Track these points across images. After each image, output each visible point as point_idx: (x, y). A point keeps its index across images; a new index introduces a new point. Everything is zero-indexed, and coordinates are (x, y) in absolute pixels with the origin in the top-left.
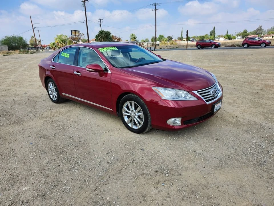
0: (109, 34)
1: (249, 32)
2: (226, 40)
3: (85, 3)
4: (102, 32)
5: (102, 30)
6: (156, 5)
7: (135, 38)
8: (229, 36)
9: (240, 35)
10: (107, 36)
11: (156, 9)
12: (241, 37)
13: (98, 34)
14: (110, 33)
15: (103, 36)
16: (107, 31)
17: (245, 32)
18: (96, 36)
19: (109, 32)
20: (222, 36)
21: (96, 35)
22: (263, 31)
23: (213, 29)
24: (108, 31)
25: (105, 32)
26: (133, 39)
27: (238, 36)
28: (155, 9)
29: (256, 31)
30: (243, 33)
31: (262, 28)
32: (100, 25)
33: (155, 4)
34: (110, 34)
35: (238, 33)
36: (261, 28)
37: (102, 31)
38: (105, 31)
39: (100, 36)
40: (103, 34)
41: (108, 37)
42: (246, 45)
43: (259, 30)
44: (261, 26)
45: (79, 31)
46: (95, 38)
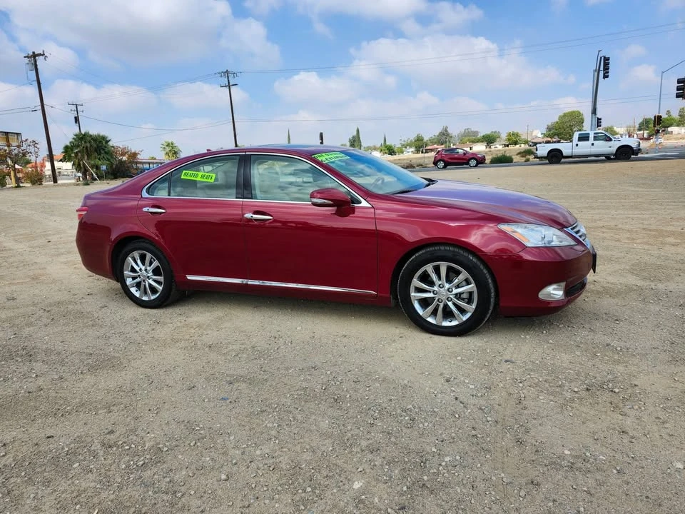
0: (104, 142)
1: (427, 139)
2: (385, 156)
3: (35, 62)
4: (81, 138)
5: (83, 133)
6: (229, 75)
7: (175, 153)
8: (390, 147)
9: (410, 145)
10: (98, 147)
11: (229, 83)
12: (413, 149)
13: (71, 143)
14: (108, 139)
15: (87, 147)
16: (99, 136)
17: (419, 139)
18: (66, 148)
19: (104, 138)
20: (375, 149)
21: (63, 146)
22: (451, 137)
23: (355, 133)
24: (101, 135)
25: (91, 136)
26: (170, 155)
27: (408, 147)
28: (227, 84)
29: (438, 136)
30: (415, 141)
31: (450, 131)
32: (77, 120)
33: (227, 72)
34: (107, 142)
35: (404, 141)
36: (446, 131)
37: (84, 135)
38: (91, 133)
39: (78, 146)
40: (85, 142)
41: (104, 149)
42: (441, 164)
43: (444, 134)
44: (447, 127)
45: (17, 134)
46: (63, 152)
